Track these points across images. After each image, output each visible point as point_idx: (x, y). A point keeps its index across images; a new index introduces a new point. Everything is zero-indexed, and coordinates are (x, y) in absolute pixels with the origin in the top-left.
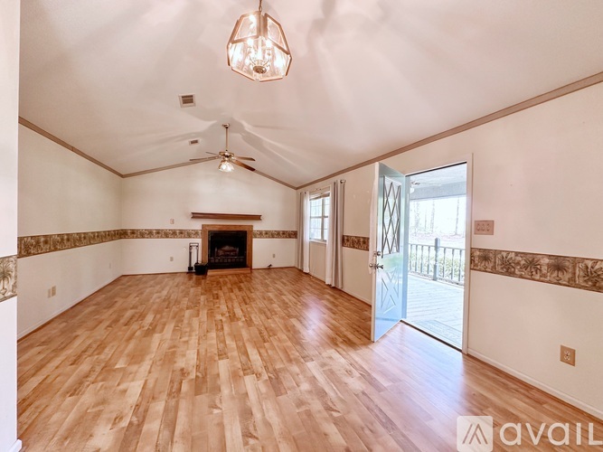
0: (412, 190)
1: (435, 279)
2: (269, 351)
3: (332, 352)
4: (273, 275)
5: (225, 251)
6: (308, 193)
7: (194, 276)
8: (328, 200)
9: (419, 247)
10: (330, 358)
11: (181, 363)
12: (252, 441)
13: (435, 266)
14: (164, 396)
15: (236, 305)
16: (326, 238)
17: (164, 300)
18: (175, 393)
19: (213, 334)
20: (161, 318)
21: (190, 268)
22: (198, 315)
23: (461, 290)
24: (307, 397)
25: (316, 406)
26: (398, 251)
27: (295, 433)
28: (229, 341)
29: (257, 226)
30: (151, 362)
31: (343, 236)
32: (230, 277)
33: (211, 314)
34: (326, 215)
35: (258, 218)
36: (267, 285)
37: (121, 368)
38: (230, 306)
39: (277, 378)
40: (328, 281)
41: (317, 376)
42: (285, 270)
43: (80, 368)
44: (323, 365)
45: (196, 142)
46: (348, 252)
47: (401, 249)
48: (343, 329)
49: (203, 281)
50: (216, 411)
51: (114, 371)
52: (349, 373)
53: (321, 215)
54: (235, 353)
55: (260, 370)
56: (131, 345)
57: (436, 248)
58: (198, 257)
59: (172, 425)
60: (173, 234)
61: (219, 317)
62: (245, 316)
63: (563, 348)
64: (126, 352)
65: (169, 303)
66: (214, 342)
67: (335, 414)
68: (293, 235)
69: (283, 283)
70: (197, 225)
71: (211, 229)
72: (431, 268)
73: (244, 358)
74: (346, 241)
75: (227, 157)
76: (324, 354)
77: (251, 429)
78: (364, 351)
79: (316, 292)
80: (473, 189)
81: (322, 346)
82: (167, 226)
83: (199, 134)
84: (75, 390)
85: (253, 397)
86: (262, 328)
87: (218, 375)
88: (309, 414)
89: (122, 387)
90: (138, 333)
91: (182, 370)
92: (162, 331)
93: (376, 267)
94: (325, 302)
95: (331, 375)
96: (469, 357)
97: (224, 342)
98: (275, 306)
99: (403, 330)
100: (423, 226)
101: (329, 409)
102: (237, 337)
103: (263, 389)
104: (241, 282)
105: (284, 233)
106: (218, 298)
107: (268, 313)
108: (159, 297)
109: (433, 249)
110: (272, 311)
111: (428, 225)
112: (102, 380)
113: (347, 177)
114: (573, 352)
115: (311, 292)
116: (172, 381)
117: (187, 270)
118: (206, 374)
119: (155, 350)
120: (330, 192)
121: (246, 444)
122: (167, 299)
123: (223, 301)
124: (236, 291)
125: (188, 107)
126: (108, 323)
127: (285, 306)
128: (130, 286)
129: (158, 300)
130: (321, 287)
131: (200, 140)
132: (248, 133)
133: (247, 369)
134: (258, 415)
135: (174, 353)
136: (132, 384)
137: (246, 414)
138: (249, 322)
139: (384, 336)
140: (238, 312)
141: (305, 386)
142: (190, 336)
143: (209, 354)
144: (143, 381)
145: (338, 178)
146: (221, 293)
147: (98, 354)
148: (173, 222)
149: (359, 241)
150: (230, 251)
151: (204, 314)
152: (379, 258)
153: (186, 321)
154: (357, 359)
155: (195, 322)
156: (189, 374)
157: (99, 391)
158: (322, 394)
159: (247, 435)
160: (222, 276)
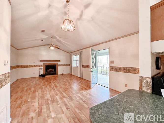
0: (98, 54)
1: (103, 74)
2: (68, 93)
3: (82, 91)
4: (64, 76)
5: (50, 70)
6: (73, 54)
7: (42, 78)
8: (78, 56)
9: (99, 67)
10: (82, 92)
11: (46, 98)
12: (69, 109)
13: (103, 71)
14: (45, 105)
15: (56, 84)
16: (78, 65)
17: (35, 84)
18: (47, 103)
19: (52, 91)
20: (36, 88)
21: (40, 76)
22: (47, 87)
23: (108, 76)
24: (79, 100)
25: (81, 101)
26: (95, 68)
27: (77, 107)
28: (57, 92)
29: (59, 63)
30: (38, 98)
31: (82, 65)
32: (52, 77)
33: (50, 86)
34: (78, 60)
35: (59, 61)
36: (63, 79)
37: (30, 101)
38: (55, 84)
39: (71, 98)
40: (79, 76)
41: (80, 96)
42: (67, 75)
43: (18, 102)
44: (81, 94)
45: (42, 41)
46: (84, 69)
47: (96, 68)
48: (84, 86)
49: (45, 79)
50: (59, 106)
51: (29, 101)
52: (87, 95)
53: (76, 60)
54: (60, 94)
55: (67, 97)
56: (30, 96)
57: (103, 67)
58: (42, 72)
59: (49, 110)
60: (35, 66)
61: (53, 87)
62: (59, 86)
63: (126, 84)
64: (30, 97)
65: (37, 85)
66: (53, 92)
67: (85, 102)
68: (69, 65)
69: (67, 78)
70: (42, 63)
71: (46, 64)
72: (102, 72)
73: (62, 95)
74: (83, 66)
75: (52, 45)
76: (81, 92)
77: (68, 107)
78: (89, 90)
79: (76, 79)
80: (110, 53)
81: (80, 90)
82: (33, 64)
83: (43, 39)
84: (19, 107)
85: (67, 102)
86: (65, 88)
87: (57, 99)
88: (80, 103)
89: (33, 104)
90: (31, 93)
91: (47, 99)
92: (38, 91)
93: (91, 71)
94: (79, 81)
95: (83, 95)
96: (110, 89)
97: (56, 92)
98: (67, 83)
99: (97, 85)
100: (100, 62)
101: (84, 101)
102: (59, 91)
103: (69, 100)
104: (56, 78)
105: (66, 65)
106: (51, 82)
107: (65, 85)
108: (33, 84)
109: (102, 67)
110: (66, 84)
111: (101, 62)
112: (26, 104)
113: (83, 51)
114: (127, 85)
115: (75, 79)
116: (45, 102)
117: (39, 76)
118: (54, 99)
119: (38, 96)
120: (79, 54)
121: (67, 110)
122: (36, 84)
123: (52, 83)
124: (55, 80)
125: (43, 33)
126: (20, 92)
127: (69, 83)
128: (22, 82)
129: (33, 85)
130: (77, 78)
131: (44, 40)
132: (58, 39)
133: (64, 97)
134: (69, 105)
135: (43, 96)
136: (35, 103)
137: (66, 105)
138: (61, 87)
139: (93, 87)
140: (57, 85)
141: (78, 98)
142: (46, 92)
143: (53, 95)
144: (38, 103)
145: (81, 51)
146: (51, 81)
147: (22, 99)
148: (34, 63)
149: (86, 66)
150: (51, 70)
151: (48, 87)
152: (92, 69)
153: (44, 89)
154: (88, 92)
155: (46, 88)
156: (49, 99)
157: (26, 106)
158: (82, 99)
159: (67, 108)
160: (50, 77)
